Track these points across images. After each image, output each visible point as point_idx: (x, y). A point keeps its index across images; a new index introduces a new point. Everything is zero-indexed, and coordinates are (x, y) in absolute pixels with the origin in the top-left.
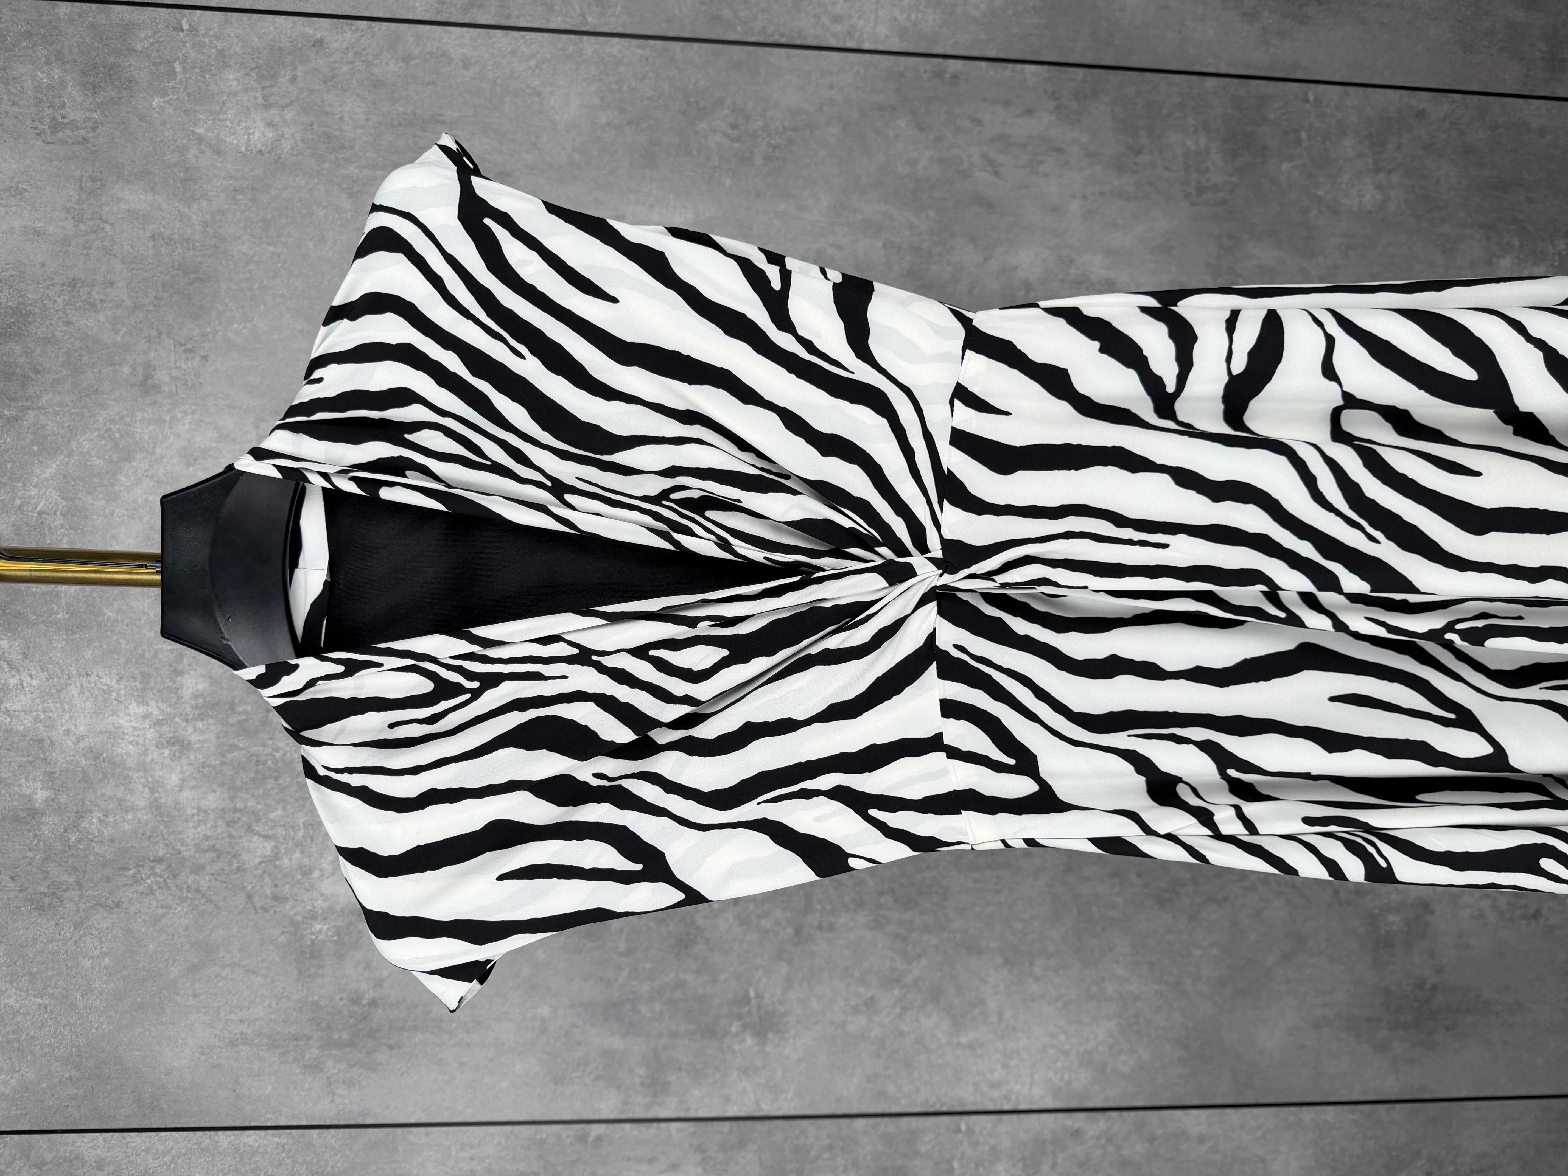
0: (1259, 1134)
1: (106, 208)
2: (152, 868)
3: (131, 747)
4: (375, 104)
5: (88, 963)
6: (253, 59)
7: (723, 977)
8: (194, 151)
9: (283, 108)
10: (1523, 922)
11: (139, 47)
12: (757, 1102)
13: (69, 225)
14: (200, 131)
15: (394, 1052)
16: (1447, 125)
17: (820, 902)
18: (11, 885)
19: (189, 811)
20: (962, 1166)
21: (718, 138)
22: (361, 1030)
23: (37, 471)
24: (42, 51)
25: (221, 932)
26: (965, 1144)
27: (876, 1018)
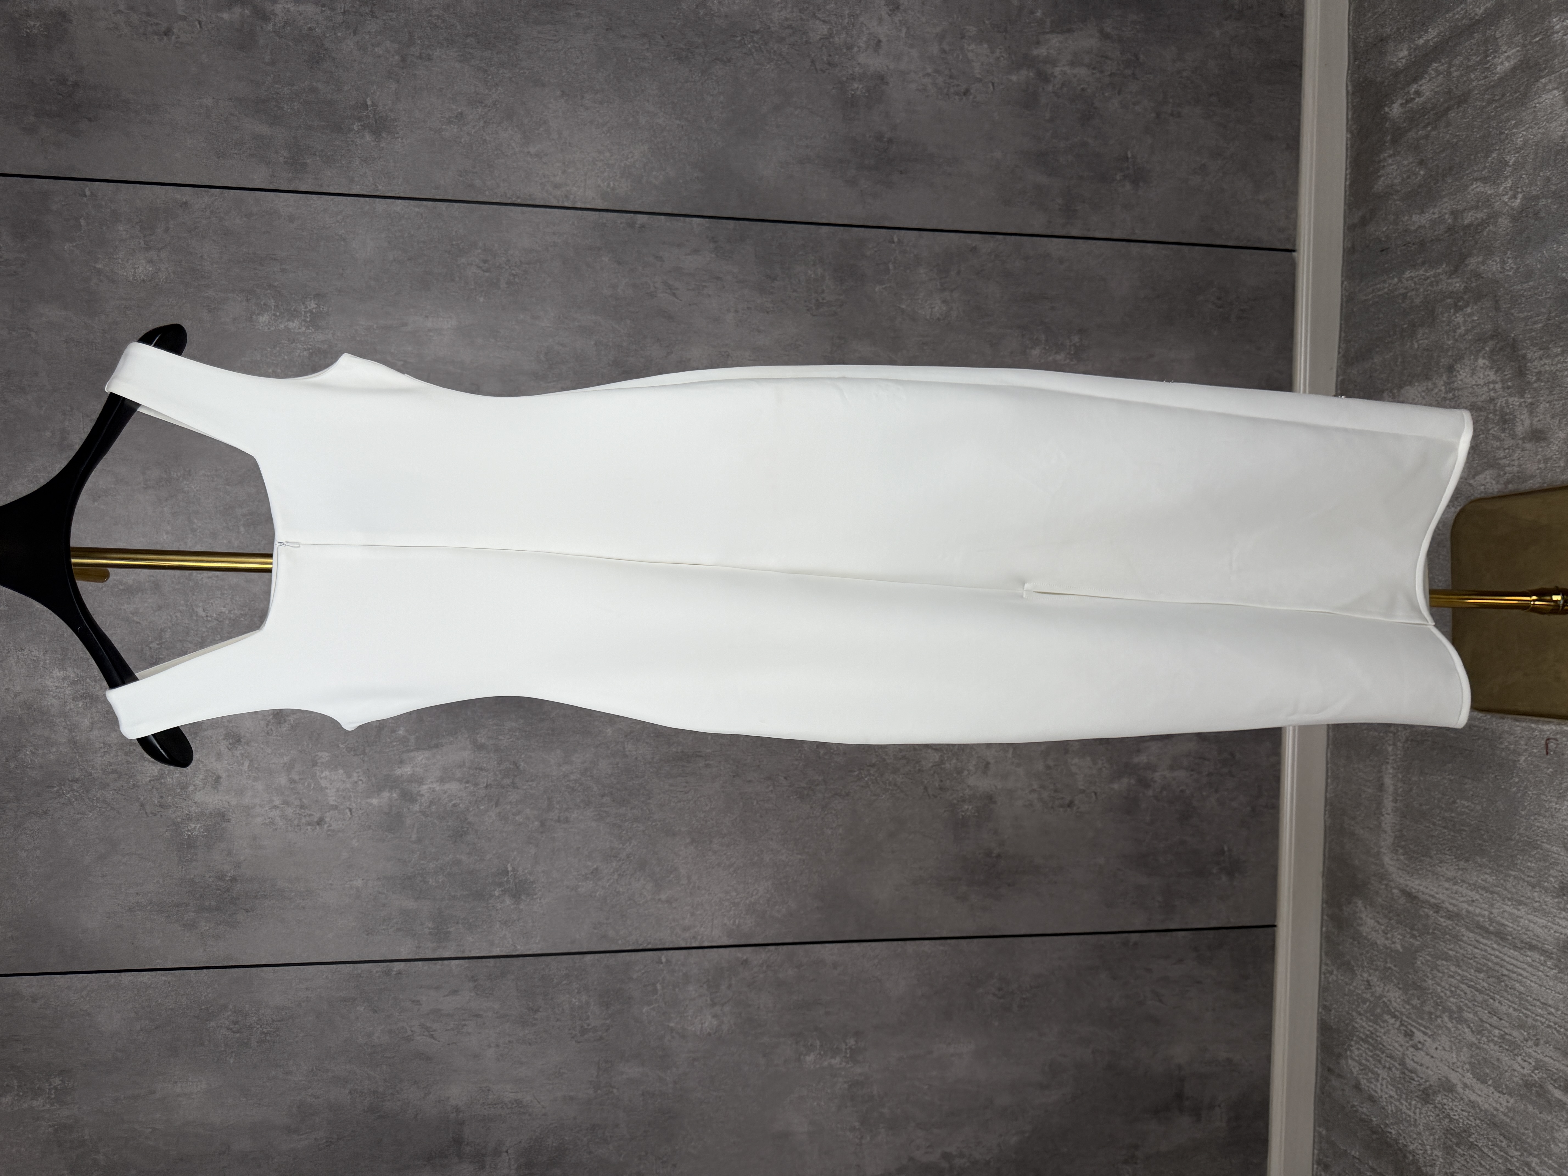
0: (876, 961)
1: (31, 321)
2: (71, 786)
3: (54, 700)
4: (226, 247)
5: (24, 855)
6: (137, 216)
7: (488, 857)
8: (95, 280)
9: (159, 250)
10: (1061, 809)
11: (54, 208)
12: (514, 945)
13: (5, 333)
14: (99, 266)
15: (249, 914)
16: (993, 257)
17: (558, 803)
19: (97, 745)
20: (663, 988)
21: (474, 269)
22: (226, 898)
25: (122, 830)
26: (665, 972)
27: (600, 883)
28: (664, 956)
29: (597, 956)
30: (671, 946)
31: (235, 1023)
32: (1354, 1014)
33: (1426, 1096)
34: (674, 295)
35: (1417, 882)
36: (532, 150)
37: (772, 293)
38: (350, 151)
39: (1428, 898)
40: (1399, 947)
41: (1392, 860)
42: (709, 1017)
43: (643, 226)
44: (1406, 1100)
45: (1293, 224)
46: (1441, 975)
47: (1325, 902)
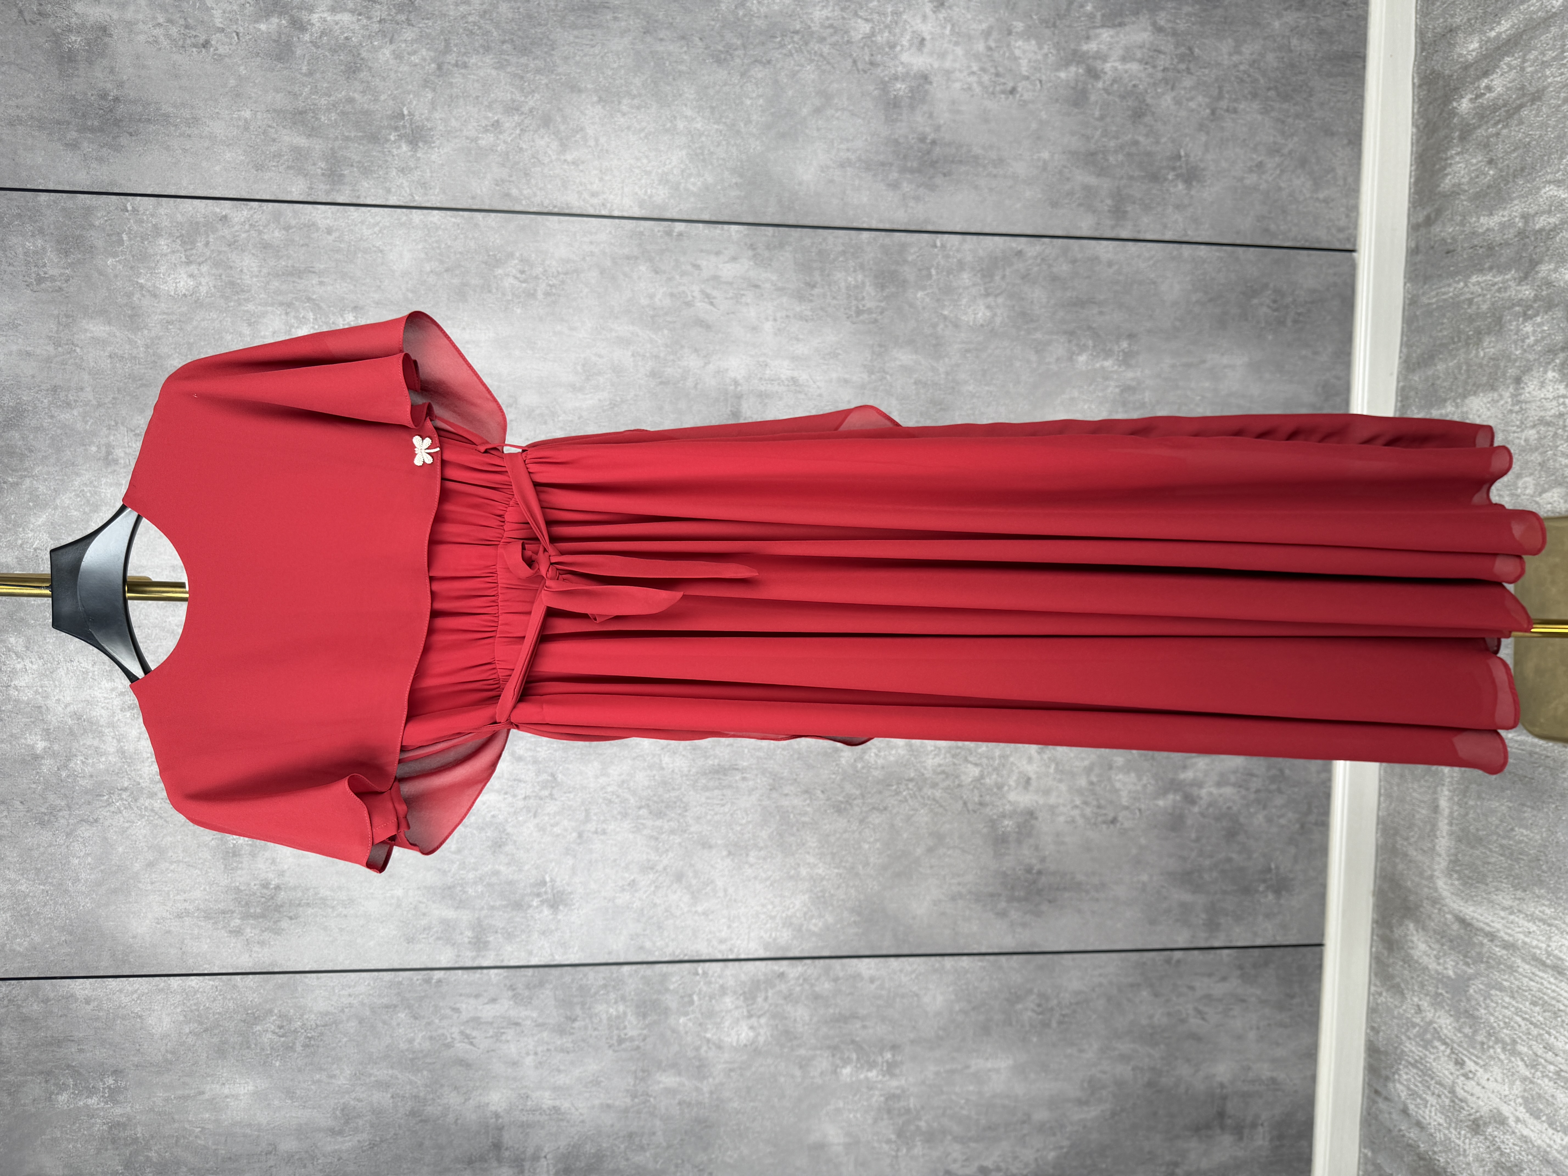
1: (76, 336)
2: (120, 795)
4: (265, 260)
5: (76, 861)
6: (178, 230)
7: (526, 867)
8: (137, 295)
9: (200, 264)
10: (1104, 826)
11: (97, 223)
12: (552, 955)
13: (51, 348)
14: (142, 281)
15: (293, 921)
16: (1039, 261)
17: (595, 814)
18: (21, 807)
20: (700, 999)
21: (511, 280)
22: (270, 906)
23: (33, 520)
24: (29, 228)
25: (169, 839)
26: (702, 984)
27: (637, 895)
28: (700, 968)
29: (634, 967)
30: (708, 958)
31: (281, 1027)
32: (1403, 1037)
33: (1476, 1126)
34: (712, 304)
35: (1471, 909)
36: (569, 158)
37: (811, 301)
38: (386, 161)
39: (1481, 925)
40: (1451, 973)
41: (1446, 884)
42: (745, 1028)
43: (680, 234)
44: (1456, 1129)
45: (1354, 224)
46: (1494, 1005)
47: (1375, 922)
